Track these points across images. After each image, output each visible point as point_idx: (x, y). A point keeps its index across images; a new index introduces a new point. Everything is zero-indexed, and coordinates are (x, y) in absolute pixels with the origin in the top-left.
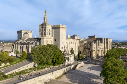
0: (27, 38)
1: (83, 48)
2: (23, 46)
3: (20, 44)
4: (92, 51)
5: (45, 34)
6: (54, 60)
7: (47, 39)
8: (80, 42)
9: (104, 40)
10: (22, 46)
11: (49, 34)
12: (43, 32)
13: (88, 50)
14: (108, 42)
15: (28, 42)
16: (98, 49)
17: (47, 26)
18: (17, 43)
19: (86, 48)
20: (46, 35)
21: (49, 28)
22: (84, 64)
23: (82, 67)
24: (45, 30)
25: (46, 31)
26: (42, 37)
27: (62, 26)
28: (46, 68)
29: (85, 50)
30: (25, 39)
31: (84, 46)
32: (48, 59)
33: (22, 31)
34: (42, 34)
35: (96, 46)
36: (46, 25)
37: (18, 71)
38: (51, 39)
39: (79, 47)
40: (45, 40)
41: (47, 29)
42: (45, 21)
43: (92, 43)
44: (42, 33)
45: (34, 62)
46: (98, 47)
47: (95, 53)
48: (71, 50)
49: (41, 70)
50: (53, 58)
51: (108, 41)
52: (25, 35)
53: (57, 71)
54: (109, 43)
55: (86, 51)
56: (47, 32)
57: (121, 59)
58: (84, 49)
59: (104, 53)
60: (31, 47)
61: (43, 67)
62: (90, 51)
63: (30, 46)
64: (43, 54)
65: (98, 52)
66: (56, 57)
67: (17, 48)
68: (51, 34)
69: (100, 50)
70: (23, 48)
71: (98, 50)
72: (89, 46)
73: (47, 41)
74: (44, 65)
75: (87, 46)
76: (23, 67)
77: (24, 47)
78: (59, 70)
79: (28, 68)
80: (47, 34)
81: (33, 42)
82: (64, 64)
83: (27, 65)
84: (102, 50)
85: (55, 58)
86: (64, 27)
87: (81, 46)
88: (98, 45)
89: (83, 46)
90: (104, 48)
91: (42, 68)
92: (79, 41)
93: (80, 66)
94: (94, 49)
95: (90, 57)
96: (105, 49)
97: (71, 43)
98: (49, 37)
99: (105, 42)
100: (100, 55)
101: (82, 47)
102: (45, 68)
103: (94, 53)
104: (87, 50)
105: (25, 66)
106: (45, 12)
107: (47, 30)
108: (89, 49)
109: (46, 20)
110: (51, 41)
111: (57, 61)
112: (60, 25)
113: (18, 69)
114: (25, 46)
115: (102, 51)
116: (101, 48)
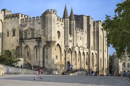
1: (17, 37)
9: (88, 23)
13: (35, 44)
16: (70, 45)
19: (29, 36)
29: (24, 45)
46: (71, 39)
47: (59, 55)
51: (98, 28)
55: (27, 46)
58: (21, 40)
59: (88, 64)
65: (69, 55)
69: (77, 52)
71: (71, 51)
72: (38, 27)
75: (33, 30)
87: (11, 34)
88: (70, 34)
89: (17, 33)
90: (89, 47)
95: (43, 68)
96: (92, 51)
99: (92, 30)
101: (14, 35)
104: (32, 45)
108: (39, 40)
115: (82, 57)
116: (79, 45)
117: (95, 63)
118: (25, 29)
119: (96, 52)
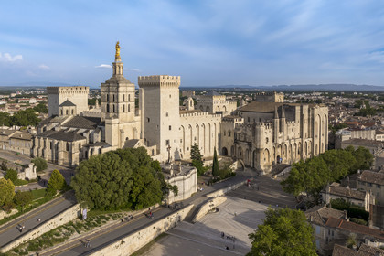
0: (70, 117)
1: (232, 138)
2: (58, 143)
3: (49, 137)
4: (258, 150)
5: (116, 111)
6: (133, 195)
7: (121, 126)
8: (223, 119)
9: (301, 112)
10: (56, 142)
11: (126, 110)
12: (111, 105)
13: (247, 147)
14: (313, 119)
15: (71, 129)
16: (280, 141)
17: (121, 89)
18: (44, 129)
19: (242, 139)
20: (118, 113)
21: (127, 91)
22: (224, 199)
23: (217, 210)
24: (116, 99)
25: (118, 103)
26: (107, 121)
27: (168, 81)
28: (111, 219)
29: (237, 146)
30: (64, 119)
31: (235, 134)
32: (116, 195)
33: (60, 90)
34: (108, 111)
35: (270, 136)
36: (118, 87)
37: (35, 236)
38: (133, 124)
39: (220, 135)
40: (115, 128)
41: (121, 95)
42: (117, 73)
43: (257, 127)
44: (108, 106)
45: (78, 205)
46: (280, 135)
47: (266, 157)
48: (192, 151)
49: (96, 229)
50: (131, 192)
51: (313, 115)
52: (65, 108)
53: (137, 234)
54: (316, 119)
55: (240, 147)
56: (121, 105)
57: (331, 194)
58: (236, 141)
59: (300, 152)
60: (80, 145)
61: (104, 217)
62: (253, 149)
63: (76, 143)
64: (101, 183)
65: (279, 150)
66: (138, 188)
67: (42, 148)
68: (133, 109)
69: (288, 145)
70: (57, 148)
71: (280, 146)
73: (121, 131)
74: (107, 208)
75: (245, 134)
76: (49, 222)
77: (59, 146)
78: (141, 232)
79: (62, 223)
80: (121, 111)
81: (86, 132)
82: (163, 202)
83: (60, 217)
84: (293, 143)
85: (137, 190)
86: (173, 81)
88: (280, 131)
89: (232, 134)
90: (301, 137)
91: (98, 223)
92: (219, 118)
93: (210, 208)
94: (263, 144)
95: (253, 169)
96: (304, 140)
97: (194, 126)
98: (128, 119)
99: (306, 117)
100: (285, 160)
101: (230, 135)
102: (107, 219)
103: (263, 156)
104: (244, 148)
105: (53, 221)
106: (117, 47)
107: (121, 99)
108: (250, 144)
109: (117, 69)
110: (134, 129)
111: (141, 198)
112: (161, 77)
113: (35, 232)
114: (63, 144)
115: (294, 148)
116: (290, 138)
117: (309, 150)
118: (239, 132)
119: (311, 139)
